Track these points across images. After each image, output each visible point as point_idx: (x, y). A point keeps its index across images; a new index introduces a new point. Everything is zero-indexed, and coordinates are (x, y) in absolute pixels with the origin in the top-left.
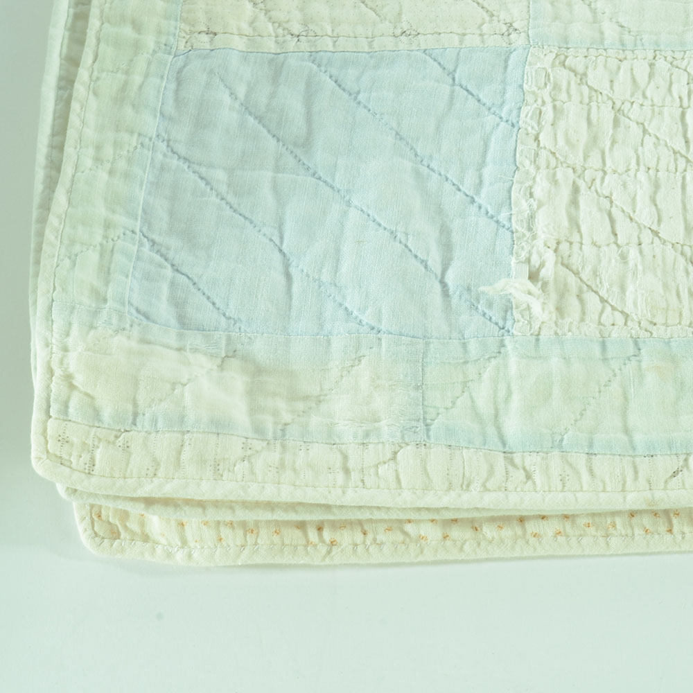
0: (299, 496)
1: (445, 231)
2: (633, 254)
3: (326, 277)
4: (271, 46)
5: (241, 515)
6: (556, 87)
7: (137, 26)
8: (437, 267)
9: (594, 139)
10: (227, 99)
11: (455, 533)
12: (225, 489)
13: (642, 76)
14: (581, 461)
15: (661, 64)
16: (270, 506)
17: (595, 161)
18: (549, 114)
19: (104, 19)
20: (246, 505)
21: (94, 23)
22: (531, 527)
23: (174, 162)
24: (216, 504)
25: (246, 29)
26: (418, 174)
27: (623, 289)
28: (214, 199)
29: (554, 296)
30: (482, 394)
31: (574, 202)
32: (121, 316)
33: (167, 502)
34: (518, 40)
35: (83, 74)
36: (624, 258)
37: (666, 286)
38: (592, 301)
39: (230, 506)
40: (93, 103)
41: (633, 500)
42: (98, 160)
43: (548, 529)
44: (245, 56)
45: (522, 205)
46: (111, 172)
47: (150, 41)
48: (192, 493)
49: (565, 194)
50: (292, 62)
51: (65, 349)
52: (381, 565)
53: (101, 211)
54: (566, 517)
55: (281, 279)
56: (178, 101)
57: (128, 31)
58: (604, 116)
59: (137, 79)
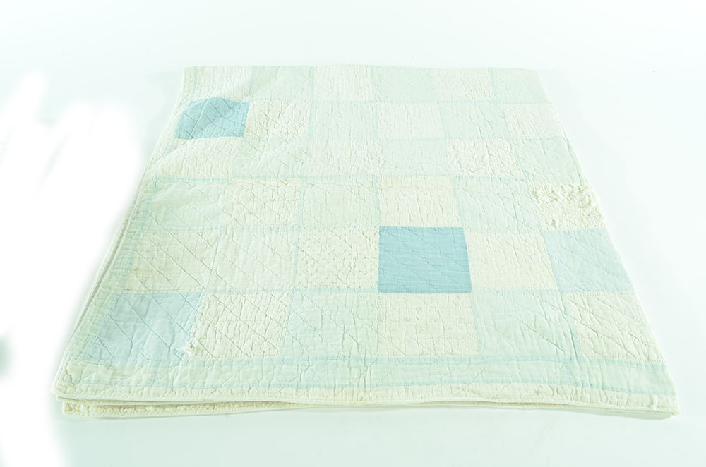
0: (115, 398)
1: (174, 336)
2: (218, 341)
3: (140, 347)
4: (143, 293)
5: (101, 404)
6: (210, 301)
7: (110, 289)
8: (168, 344)
9: (217, 314)
10: (128, 305)
11: (158, 409)
12: (97, 397)
13: (233, 298)
14: (189, 390)
15: (239, 296)
16: (110, 401)
17: (216, 319)
18: (206, 307)
19: (102, 287)
20: (103, 401)
21: (100, 288)
22: (178, 408)
23: (111, 320)
24: (96, 401)
25: (137, 289)
26: (170, 323)
27: (214, 349)
28: (118, 329)
29: (195, 351)
30: (170, 374)
31: (208, 329)
32: (84, 357)
33: (83, 400)
34: (204, 290)
35: (94, 300)
36: (216, 342)
37: (224, 349)
38: (205, 352)
39: (99, 401)
40: (94, 307)
41: (200, 399)
42: (91, 320)
43: (182, 408)
44: (135, 295)
45: (194, 329)
46: (94, 323)
47: (112, 292)
48: (88, 398)
49: (206, 327)
50: (147, 296)
51: (68, 364)
52: (138, 418)
53: (88, 332)
54: (188, 405)
55: (129, 348)
56: (116, 306)
57: (108, 290)
58: (222, 308)
59: (106, 301)
